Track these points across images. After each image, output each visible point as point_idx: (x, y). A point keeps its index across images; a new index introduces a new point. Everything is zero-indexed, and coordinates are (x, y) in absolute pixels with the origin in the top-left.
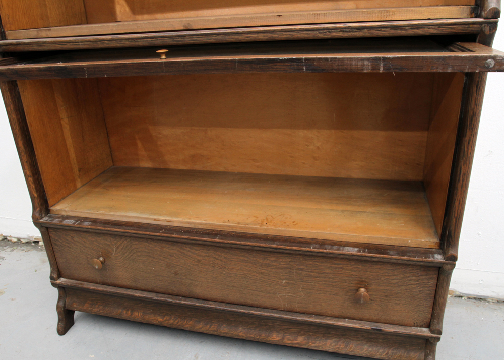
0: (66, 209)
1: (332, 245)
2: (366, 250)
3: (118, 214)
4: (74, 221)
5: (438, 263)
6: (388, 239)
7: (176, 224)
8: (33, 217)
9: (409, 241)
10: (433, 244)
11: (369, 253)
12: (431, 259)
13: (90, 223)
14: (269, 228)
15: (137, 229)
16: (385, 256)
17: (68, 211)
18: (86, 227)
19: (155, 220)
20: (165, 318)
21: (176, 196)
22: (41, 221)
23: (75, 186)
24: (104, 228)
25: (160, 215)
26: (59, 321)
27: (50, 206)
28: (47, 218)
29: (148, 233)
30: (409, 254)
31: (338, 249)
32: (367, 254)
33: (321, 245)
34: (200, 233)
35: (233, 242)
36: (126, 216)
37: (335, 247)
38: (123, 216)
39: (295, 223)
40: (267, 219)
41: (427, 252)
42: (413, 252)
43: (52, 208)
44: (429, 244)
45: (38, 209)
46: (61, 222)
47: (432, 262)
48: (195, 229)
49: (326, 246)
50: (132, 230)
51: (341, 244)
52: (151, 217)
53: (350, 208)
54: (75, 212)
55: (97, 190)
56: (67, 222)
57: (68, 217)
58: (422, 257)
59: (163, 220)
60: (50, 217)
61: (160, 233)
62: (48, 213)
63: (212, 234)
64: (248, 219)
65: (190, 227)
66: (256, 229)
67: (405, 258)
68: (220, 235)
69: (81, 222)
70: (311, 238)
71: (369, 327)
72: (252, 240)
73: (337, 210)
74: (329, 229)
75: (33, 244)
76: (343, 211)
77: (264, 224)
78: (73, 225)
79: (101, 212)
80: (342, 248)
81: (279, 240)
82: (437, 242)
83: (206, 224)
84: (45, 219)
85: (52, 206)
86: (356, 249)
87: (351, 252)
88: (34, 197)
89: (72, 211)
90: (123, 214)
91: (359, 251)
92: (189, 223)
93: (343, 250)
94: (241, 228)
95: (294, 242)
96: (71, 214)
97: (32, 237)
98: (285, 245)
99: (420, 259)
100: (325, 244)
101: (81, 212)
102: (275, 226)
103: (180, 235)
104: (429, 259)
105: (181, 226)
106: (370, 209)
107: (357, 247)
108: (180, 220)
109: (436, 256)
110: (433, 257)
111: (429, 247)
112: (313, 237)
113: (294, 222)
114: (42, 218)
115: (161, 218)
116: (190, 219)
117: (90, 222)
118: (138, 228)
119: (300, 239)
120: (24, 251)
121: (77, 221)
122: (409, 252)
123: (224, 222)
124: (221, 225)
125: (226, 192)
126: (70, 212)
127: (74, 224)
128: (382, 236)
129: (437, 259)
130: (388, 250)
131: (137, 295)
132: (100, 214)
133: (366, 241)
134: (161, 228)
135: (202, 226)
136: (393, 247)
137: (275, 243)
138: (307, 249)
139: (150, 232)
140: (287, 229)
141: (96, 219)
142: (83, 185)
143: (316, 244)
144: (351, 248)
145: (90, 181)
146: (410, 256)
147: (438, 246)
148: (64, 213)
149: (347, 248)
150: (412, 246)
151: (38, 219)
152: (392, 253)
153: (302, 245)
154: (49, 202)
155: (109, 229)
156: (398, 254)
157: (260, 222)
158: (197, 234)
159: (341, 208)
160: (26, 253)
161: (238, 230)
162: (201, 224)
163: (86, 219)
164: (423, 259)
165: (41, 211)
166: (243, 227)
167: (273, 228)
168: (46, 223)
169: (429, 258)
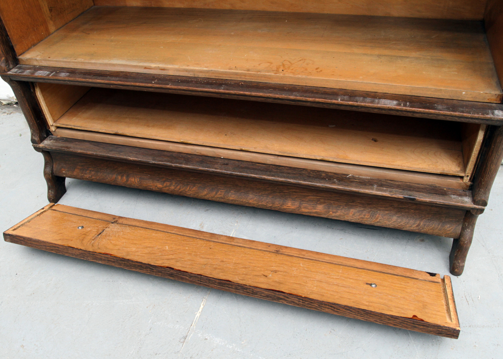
0: (38, 58)
1: (364, 97)
2: (408, 103)
3: (101, 61)
4: (48, 73)
5: (498, 121)
6: (436, 90)
7: (171, 73)
9: (464, 93)
10: (494, 98)
11: (410, 107)
12: (490, 116)
13: (68, 74)
14: (287, 75)
15: (124, 79)
16: (431, 111)
17: (41, 60)
18: (62, 78)
19: (146, 68)
20: (165, 184)
21: (171, 39)
22: (9, 73)
23: (47, 30)
24: (84, 80)
25: (152, 61)
26: (49, 188)
28: (16, 70)
29: (138, 84)
30: (462, 109)
31: (372, 102)
32: (408, 109)
33: (350, 96)
34: (201, 83)
35: (242, 92)
36: (114, 65)
37: (368, 99)
38: (106, 64)
39: (319, 70)
40: (284, 65)
41: (486, 107)
42: (467, 106)
44: (488, 98)
45: (3, 58)
46: (33, 73)
47: (490, 120)
48: (195, 78)
49: (357, 98)
50: (118, 81)
51: (375, 96)
52: (141, 64)
53: (387, 52)
54: (49, 61)
55: (75, 34)
56: (40, 74)
57: (41, 68)
58: (478, 113)
59: (155, 67)
60: (20, 68)
61: (152, 83)
62: (17, 64)
63: (215, 84)
64: (259, 65)
65: (189, 75)
66: (270, 77)
67: (457, 114)
68: (225, 84)
69: (56, 73)
70: (338, 88)
71: (401, 196)
72: (264, 90)
74: (361, 77)
75: (15, 105)
76: (379, 56)
77: (281, 70)
78: (47, 77)
79: (80, 60)
80: (377, 101)
81: (298, 91)
82: (499, 95)
83: (208, 72)
84: (13, 71)
85: (19, 56)
86: (395, 102)
87: (388, 106)
89: (46, 60)
90: (106, 61)
91: (399, 105)
92: (187, 71)
93: (378, 103)
94: (251, 75)
95: (317, 93)
96: (44, 64)
98: (306, 97)
99: (476, 116)
100: (356, 96)
101: (56, 61)
102: (293, 73)
103: (176, 85)
104: (487, 116)
105: (178, 75)
106: (414, 54)
107: (396, 100)
108: (176, 67)
109: (496, 112)
110: (493, 113)
111: (488, 101)
112: (341, 87)
113: (317, 69)
114: (9, 70)
115: (153, 65)
116: (188, 66)
117: (67, 72)
118: (126, 78)
119: (324, 90)
121: (52, 72)
122: (462, 106)
123: (230, 69)
124: (226, 72)
125: (232, 33)
126: (43, 62)
127: (48, 75)
128: (430, 87)
129: (498, 115)
130: (435, 104)
131: (131, 159)
132: (79, 62)
133: (408, 93)
134: (154, 77)
135: (203, 74)
136: (441, 101)
137: (294, 93)
138: (334, 101)
139: (139, 82)
140: (308, 77)
141: (74, 69)
142: (58, 29)
143: (344, 95)
144: (389, 101)
145: (67, 24)
146: (463, 112)
147: (500, 100)
148: (35, 63)
149: (383, 101)
150: (466, 99)
151: (5, 71)
152: (440, 107)
153: (326, 96)
154: (15, 49)
155: (90, 80)
156: (448, 109)
157: (275, 68)
158: (198, 83)
161: (248, 79)
162: (201, 72)
163: (62, 69)
164: (480, 116)
165: (7, 61)
166: (254, 74)
167: (291, 75)
168: (15, 75)
169: (488, 114)
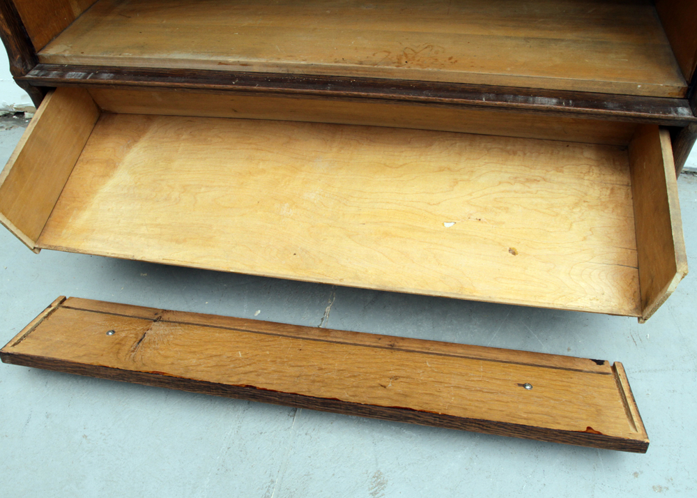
0: (66, 54)
1: (515, 95)
2: (571, 102)
3: (156, 56)
4: (83, 74)
5: (682, 121)
6: (605, 84)
7: (256, 69)
8: (13, 70)
9: (639, 86)
10: (677, 91)
11: (575, 106)
12: (673, 115)
13: (112, 75)
14: (412, 69)
15: (193, 80)
16: (600, 110)
17: (70, 56)
18: (105, 81)
19: (220, 63)
22: (27, 76)
24: (136, 82)
25: (228, 54)
27: (37, 50)
28: (37, 72)
29: (213, 86)
30: (638, 107)
31: (526, 101)
32: (572, 108)
33: (497, 94)
34: (299, 82)
35: (356, 93)
36: (170, 60)
37: (521, 98)
38: (164, 60)
39: (453, 60)
40: (406, 55)
41: (666, 103)
42: (643, 103)
43: (40, 54)
44: (669, 91)
45: (18, 56)
46: (62, 76)
47: (674, 119)
48: (289, 75)
49: (506, 97)
50: (184, 82)
51: (528, 93)
52: (214, 58)
53: (535, 33)
54: (82, 57)
55: (109, 18)
56: (72, 76)
57: (72, 68)
58: (658, 112)
59: (234, 62)
60: (41, 69)
61: (233, 84)
62: (37, 63)
63: (318, 82)
64: (374, 55)
65: (280, 72)
66: (390, 72)
67: (632, 113)
68: (331, 83)
69: (95, 74)
70: (479, 83)
72: (385, 89)
73: (516, 38)
74: (509, 69)
75: (14, 117)
76: (527, 39)
77: (404, 62)
78: (83, 80)
79: (126, 55)
80: (531, 99)
81: (429, 89)
82: (683, 88)
83: (306, 66)
84: (33, 74)
85: (39, 52)
86: (554, 101)
87: (546, 106)
88: (7, 36)
89: (77, 57)
90: (164, 56)
91: (560, 104)
92: (277, 66)
93: (534, 103)
94: (365, 70)
95: (454, 91)
96: (75, 62)
97: (11, 106)
98: (440, 97)
99: (656, 115)
100: (503, 94)
101: (93, 57)
102: (421, 65)
103: (265, 86)
104: (669, 115)
105: (265, 71)
107: (556, 97)
108: (263, 61)
109: (680, 109)
110: (676, 112)
111: (669, 96)
112: (483, 83)
113: (450, 58)
114: (27, 72)
115: (231, 60)
116: (279, 59)
117: (111, 73)
118: (194, 78)
119: (463, 86)
120: (4, 130)
121: (89, 73)
122: (638, 104)
123: (336, 62)
124: (331, 66)
126: (74, 59)
127: (85, 77)
128: (597, 79)
129: (682, 114)
130: (604, 101)
132: (126, 58)
133: (569, 87)
134: (232, 76)
135: (300, 70)
136: (611, 97)
137: (424, 92)
138: (477, 101)
139: (214, 84)
140: (441, 70)
141: (119, 67)
143: (489, 93)
144: (547, 99)
146: (640, 111)
147: (684, 94)
148: (63, 61)
149: (539, 99)
150: (641, 94)
151: (22, 74)
152: (610, 105)
153: (467, 95)
154: (33, 43)
155: (146, 83)
156: (621, 108)
157: (395, 59)
158: (294, 83)
159: (523, 33)
160: (8, 131)
161: (361, 74)
162: (298, 67)
163: (102, 69)
164: (661, 115)
165: (23, 59)
166: (369, 68)
167: (418, 68)
168: (36, 79)
169: (670, 113)
